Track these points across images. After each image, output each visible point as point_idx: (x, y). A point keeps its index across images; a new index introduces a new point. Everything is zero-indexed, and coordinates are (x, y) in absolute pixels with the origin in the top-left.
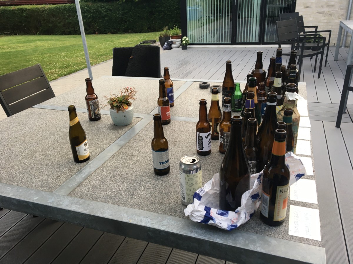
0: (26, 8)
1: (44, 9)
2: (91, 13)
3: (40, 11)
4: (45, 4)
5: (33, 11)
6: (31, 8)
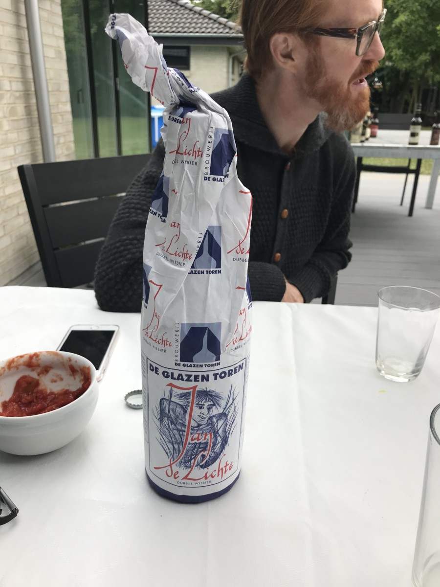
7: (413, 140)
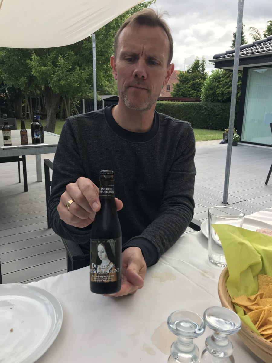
0: (163, 103)
1: (174, 105)
2: (208, 111)
3: (171, 106)
4: (177, 101)
5: (167, 105)
6: (166, 104)
7: (7, 142)
